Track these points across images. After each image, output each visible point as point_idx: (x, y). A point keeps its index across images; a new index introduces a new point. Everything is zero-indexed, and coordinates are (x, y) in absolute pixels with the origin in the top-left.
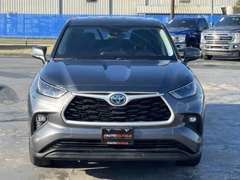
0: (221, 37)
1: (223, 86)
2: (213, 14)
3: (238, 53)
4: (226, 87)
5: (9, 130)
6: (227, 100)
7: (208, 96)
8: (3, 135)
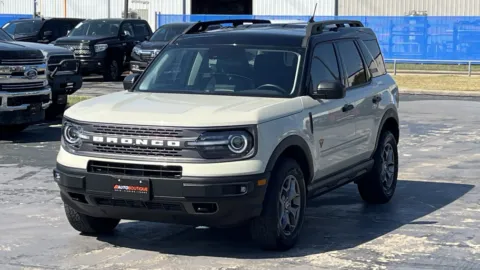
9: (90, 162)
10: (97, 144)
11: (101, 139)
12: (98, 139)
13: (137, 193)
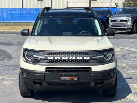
0: (121, 20)
1: (127, 48)
2: (112, 7)
3: (130, 29)
4: (129, 49)
5: (15, 76)
6: (132, 56)
7: (121, 54)
8: (13, 78)
9: (46, 68)
10: (49, 60)
11: (52, 58)
12: (50, 57)
13: (72, 80)
